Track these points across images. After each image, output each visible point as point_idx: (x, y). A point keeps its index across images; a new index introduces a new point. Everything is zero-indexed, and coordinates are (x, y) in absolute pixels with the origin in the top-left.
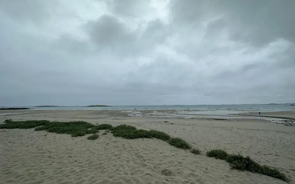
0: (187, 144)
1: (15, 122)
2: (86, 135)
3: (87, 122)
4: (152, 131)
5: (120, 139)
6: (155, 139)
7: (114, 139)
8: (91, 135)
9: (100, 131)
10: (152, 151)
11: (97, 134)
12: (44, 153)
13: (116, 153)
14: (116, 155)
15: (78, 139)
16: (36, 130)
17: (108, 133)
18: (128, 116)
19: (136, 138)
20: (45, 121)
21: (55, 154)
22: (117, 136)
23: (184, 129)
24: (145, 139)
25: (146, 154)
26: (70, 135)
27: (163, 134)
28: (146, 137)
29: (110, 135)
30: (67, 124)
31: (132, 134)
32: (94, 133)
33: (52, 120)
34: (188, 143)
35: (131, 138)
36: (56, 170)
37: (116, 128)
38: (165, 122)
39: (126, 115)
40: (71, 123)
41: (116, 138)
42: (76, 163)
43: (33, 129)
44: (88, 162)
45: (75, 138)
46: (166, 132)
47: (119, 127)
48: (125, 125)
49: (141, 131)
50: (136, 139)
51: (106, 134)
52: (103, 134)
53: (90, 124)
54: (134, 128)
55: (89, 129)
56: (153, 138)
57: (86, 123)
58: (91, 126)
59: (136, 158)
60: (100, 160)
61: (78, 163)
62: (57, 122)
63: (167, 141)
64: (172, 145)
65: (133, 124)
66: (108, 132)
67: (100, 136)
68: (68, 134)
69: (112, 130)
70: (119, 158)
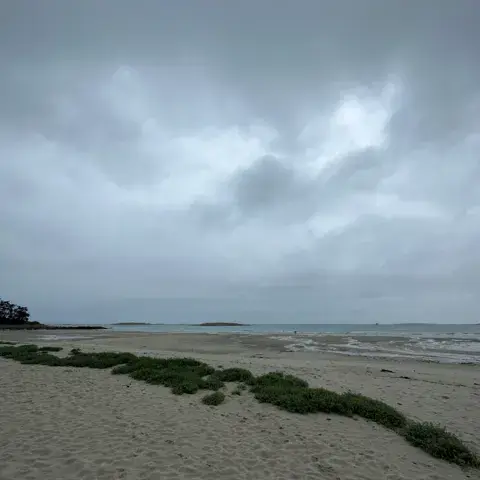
0: (464, 450)
1: (85, 355)
2: (199, 391)
3: (201, 361)
4: (349, 396)
5: (271, 410)
6: (362, 421)
7: (258, 407)
8: (210, 393)
9: (226, 384)
10: (358, 456)
11: (221, 390)
12: (125, 425)
13: (264, 448)
14: (264, 455)
15: (184, 400)
16: (115, 373)
17: (244, 392)
18: (284, 350)
19: (309, 411)
20: (129, 354)
21: (143, 430)
22: (263, 400)
23: (446, 398)
24: (336, 419)
25: (343, 463)
26: (168, 389)
27: (383, 408)
28: (336, 410)
29: (248, 396)
30: (165, 363)
31: (299, 399)
32: (215, 390)
33: (139, 353)
34: (469, 447)
35: (297, 411)
36: (144, 470)
37: (260, 381)
38: (383, 371)
39: (279, 347)
40: (171, 361)
41: (261, 405)
42: (180, 461)
43: (110, 370)
44: (205, 462)
45: (179, 397)
46: (390, 402)
47: (268, 377)
48: (280, 375)
49: (321, 392)
50: (311, 415)
51: (238, 394)
52: (233, 394)
53: (205, 365)
54: (303, 385)
55: (205, 378)
56: (355, 416)
57: (198, 363)
58: (210, 372)
59: (316, 471)
60: (231, 463)
61: (185, 463)
62: (149, 359)
63: (398, 430)
64: (417, 445)
65: (300, 372)
66: (243, 388)
67: (226, 398)
68: (166, 386)
69: (252, 384)
70: (272, 464)
